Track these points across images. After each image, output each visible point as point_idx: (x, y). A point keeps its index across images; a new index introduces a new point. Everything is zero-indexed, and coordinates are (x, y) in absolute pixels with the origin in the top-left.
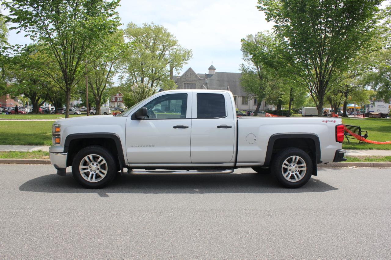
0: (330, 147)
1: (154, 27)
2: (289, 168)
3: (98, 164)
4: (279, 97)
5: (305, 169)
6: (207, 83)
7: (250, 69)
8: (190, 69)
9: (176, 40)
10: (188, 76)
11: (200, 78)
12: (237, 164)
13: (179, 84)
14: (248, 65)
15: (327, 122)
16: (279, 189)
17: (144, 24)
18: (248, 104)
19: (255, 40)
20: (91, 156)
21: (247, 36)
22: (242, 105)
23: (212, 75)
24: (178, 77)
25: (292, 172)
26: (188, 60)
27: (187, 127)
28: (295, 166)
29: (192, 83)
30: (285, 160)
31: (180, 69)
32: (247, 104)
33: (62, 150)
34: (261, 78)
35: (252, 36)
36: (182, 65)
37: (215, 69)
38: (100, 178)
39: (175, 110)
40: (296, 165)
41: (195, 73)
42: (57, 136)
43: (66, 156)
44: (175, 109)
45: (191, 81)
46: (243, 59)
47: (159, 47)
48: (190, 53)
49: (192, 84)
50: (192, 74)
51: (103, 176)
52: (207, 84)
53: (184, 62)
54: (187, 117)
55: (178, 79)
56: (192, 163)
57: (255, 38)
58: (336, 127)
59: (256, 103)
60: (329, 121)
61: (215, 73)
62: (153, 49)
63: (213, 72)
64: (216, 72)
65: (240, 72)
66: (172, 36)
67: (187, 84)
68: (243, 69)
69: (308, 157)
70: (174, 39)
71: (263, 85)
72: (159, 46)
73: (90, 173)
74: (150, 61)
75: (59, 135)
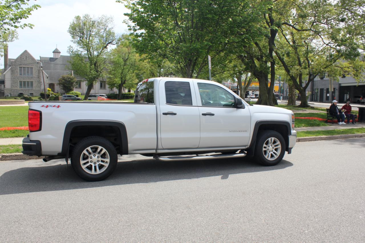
6: (42, 67)
8: (26, 51)
10: (24, 60)
11: (36, 61)
13: (14, 67)
23: (56, 59)
24: (12, 60)
26: (12, 41)
37: (60, 53)
39: (9, 96)
44: (10, 94)
46: (72, 41)
48: (15, 33)
55: (13, 62)
57: (83, 20)
61: (59, 56)
63: (58, 56)
64: (61, 56)
65: (69, 55)
67: (23, 67)
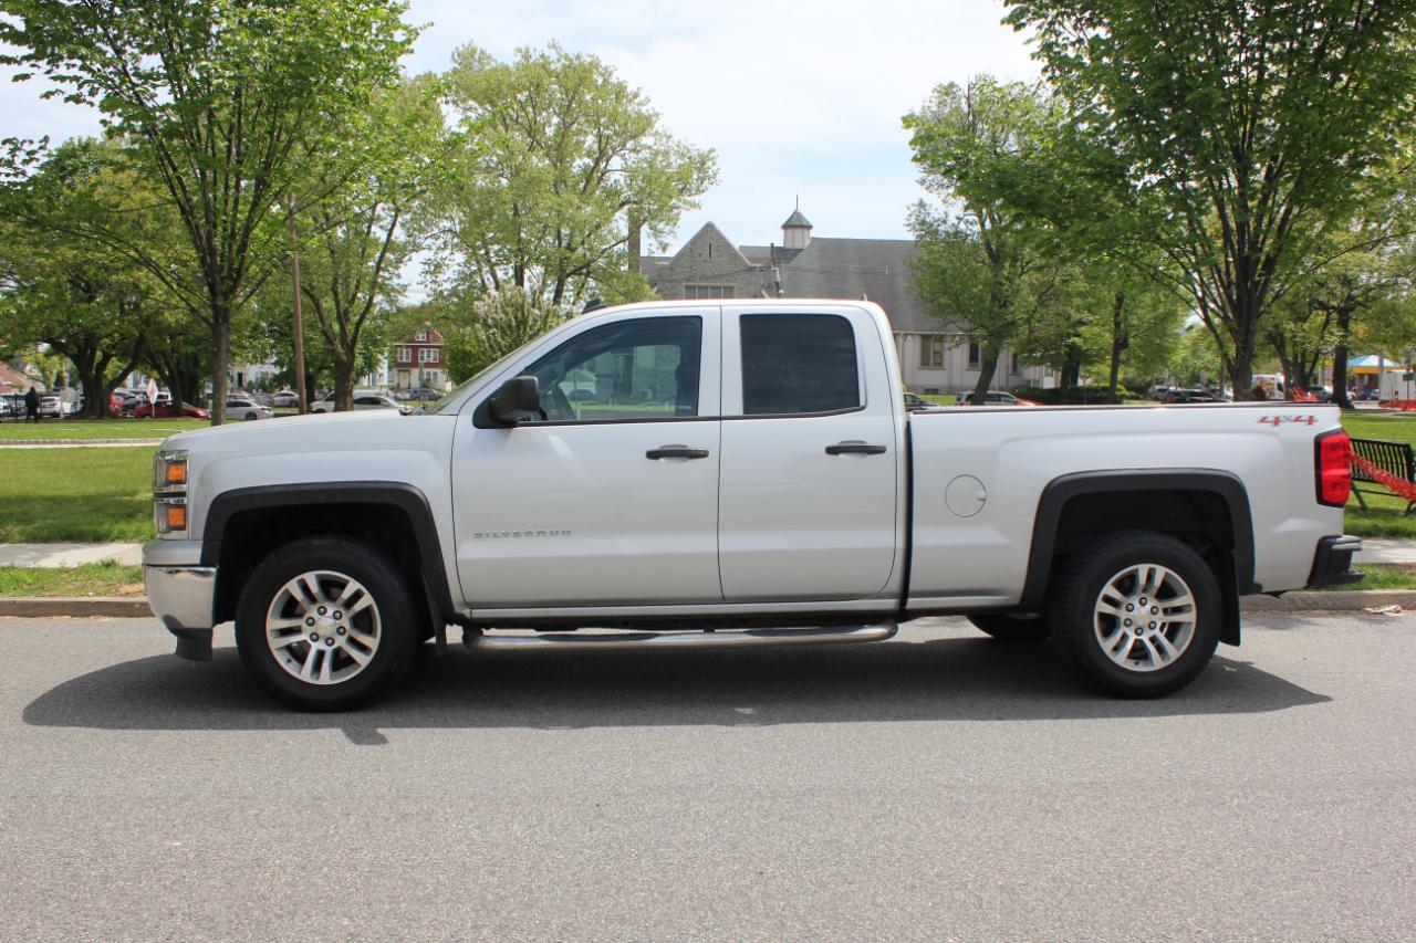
0: (1293, 525)
1: (563, 61)
2: (1123, 614)
3: (343, 612)
4: (1069, 335)
5: (1190, 617)
6: (777, 283)
7: (949, 223)
8: (709, 227)
9: (651, 112)
10: (701, 258)
11: (748, 262)
12: (910, 600)
13: (667, 289)
14: (942, 208)
15: (1277, 421)
16: (1085, 704)
17: (519, 50)
18: (946, 364)
19: (969, 106)
20: (311, 578)
21: (935, 89)
22: (919, 369)
23: (798, 251)
24: (661, 263)
25: (1139, 631)
26: (699, 191)
27: (702, 455)
28: (1148, 607)
29: (719, 284)
30: (1108, 580)
31: (667, 229)
32: (939, 365)
33: (194, 554)
34: (996, 258)
35: (954, 90)
36: (676, 211)
37: (809, 227)
38: (350, 668)
39: (649, 392)
40: (1151, 602)
41: (729, 245)
42: (172, 501)
43: (212, 580)
44: (652, 388)
45: (713, 277)
46: (922, 182)
47: (584, 142)
48: (709, 163)
49: (719, 288)
50: (716, 250)
51: (363, 660)
52: (778, 289)
53: (685, 202)
54: (701, 414)
55: (663, 267)
56: (724, 600)
57: (968, 99)
58: (1319, 443)
59: (977, 360)
60: (1288, 419)
61: (808, 242)
62: (560, 152)
63: (801, 240)
64: (813, 238)
65: (911, 237)
66: (636, 96)
67: (700, 288)
68: (923, 222)
69: (1204, 571)
70: (644, 110)
71: (1003, 285)
72: (582, 139)
73: (310, 646)
74: (546, 203)
75: (183, 494)
